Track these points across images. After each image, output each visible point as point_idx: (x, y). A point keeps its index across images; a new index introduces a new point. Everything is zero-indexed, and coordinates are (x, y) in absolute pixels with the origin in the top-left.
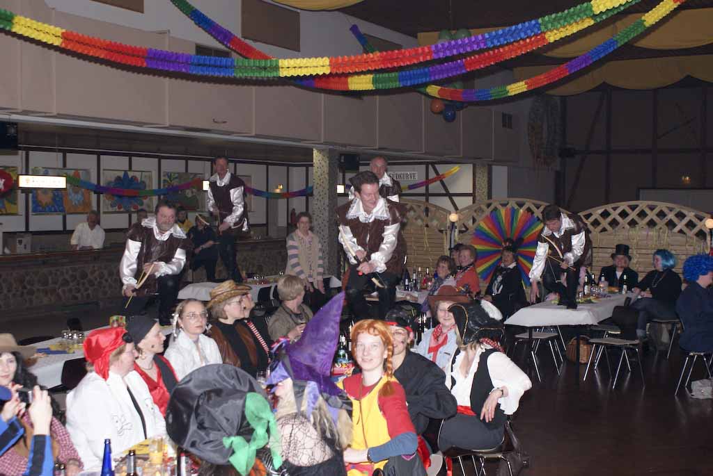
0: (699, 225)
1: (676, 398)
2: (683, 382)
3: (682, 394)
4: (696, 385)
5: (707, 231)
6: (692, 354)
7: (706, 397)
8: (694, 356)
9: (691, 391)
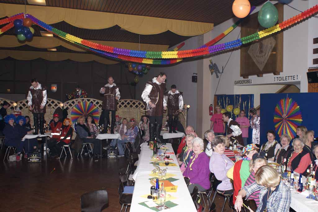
0: (12, 105)
1: (4, 162)
2: (6, 156)
3: (6, 160)
4: (11, 157)
5: (14, 107)
6: (9, 147)
7: (14, 160)
8: (9, 148)
9: (9, 159)
